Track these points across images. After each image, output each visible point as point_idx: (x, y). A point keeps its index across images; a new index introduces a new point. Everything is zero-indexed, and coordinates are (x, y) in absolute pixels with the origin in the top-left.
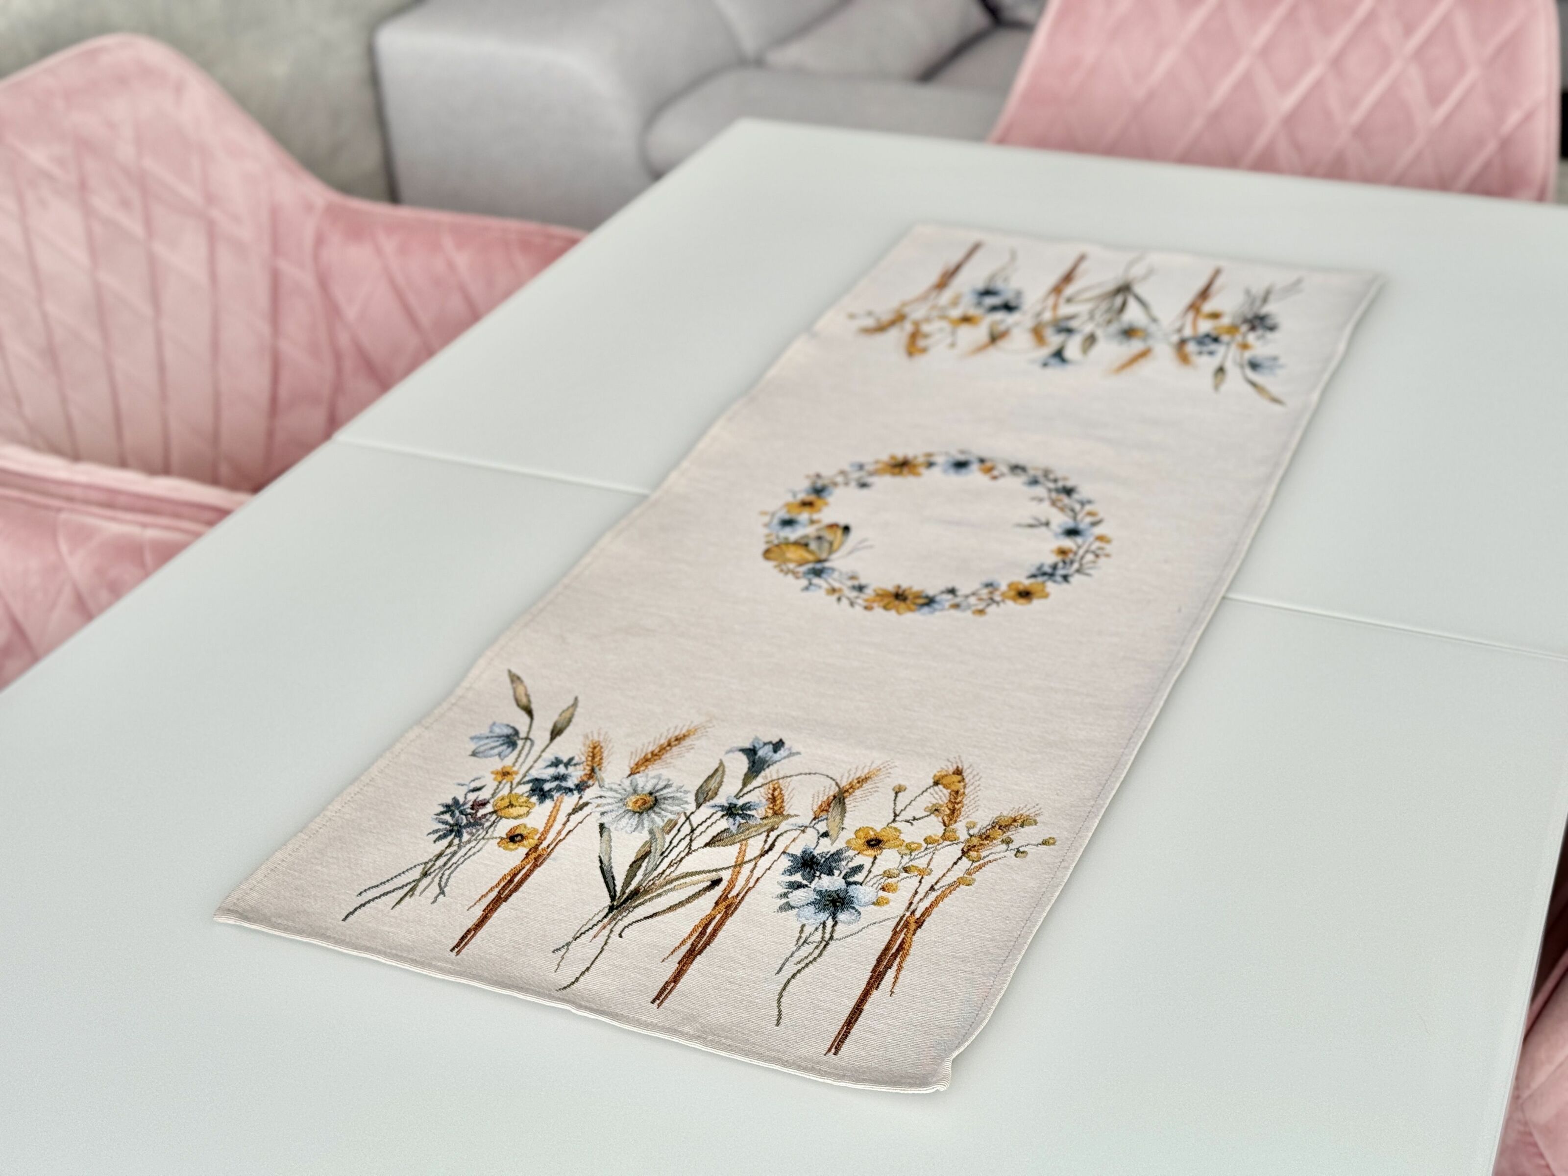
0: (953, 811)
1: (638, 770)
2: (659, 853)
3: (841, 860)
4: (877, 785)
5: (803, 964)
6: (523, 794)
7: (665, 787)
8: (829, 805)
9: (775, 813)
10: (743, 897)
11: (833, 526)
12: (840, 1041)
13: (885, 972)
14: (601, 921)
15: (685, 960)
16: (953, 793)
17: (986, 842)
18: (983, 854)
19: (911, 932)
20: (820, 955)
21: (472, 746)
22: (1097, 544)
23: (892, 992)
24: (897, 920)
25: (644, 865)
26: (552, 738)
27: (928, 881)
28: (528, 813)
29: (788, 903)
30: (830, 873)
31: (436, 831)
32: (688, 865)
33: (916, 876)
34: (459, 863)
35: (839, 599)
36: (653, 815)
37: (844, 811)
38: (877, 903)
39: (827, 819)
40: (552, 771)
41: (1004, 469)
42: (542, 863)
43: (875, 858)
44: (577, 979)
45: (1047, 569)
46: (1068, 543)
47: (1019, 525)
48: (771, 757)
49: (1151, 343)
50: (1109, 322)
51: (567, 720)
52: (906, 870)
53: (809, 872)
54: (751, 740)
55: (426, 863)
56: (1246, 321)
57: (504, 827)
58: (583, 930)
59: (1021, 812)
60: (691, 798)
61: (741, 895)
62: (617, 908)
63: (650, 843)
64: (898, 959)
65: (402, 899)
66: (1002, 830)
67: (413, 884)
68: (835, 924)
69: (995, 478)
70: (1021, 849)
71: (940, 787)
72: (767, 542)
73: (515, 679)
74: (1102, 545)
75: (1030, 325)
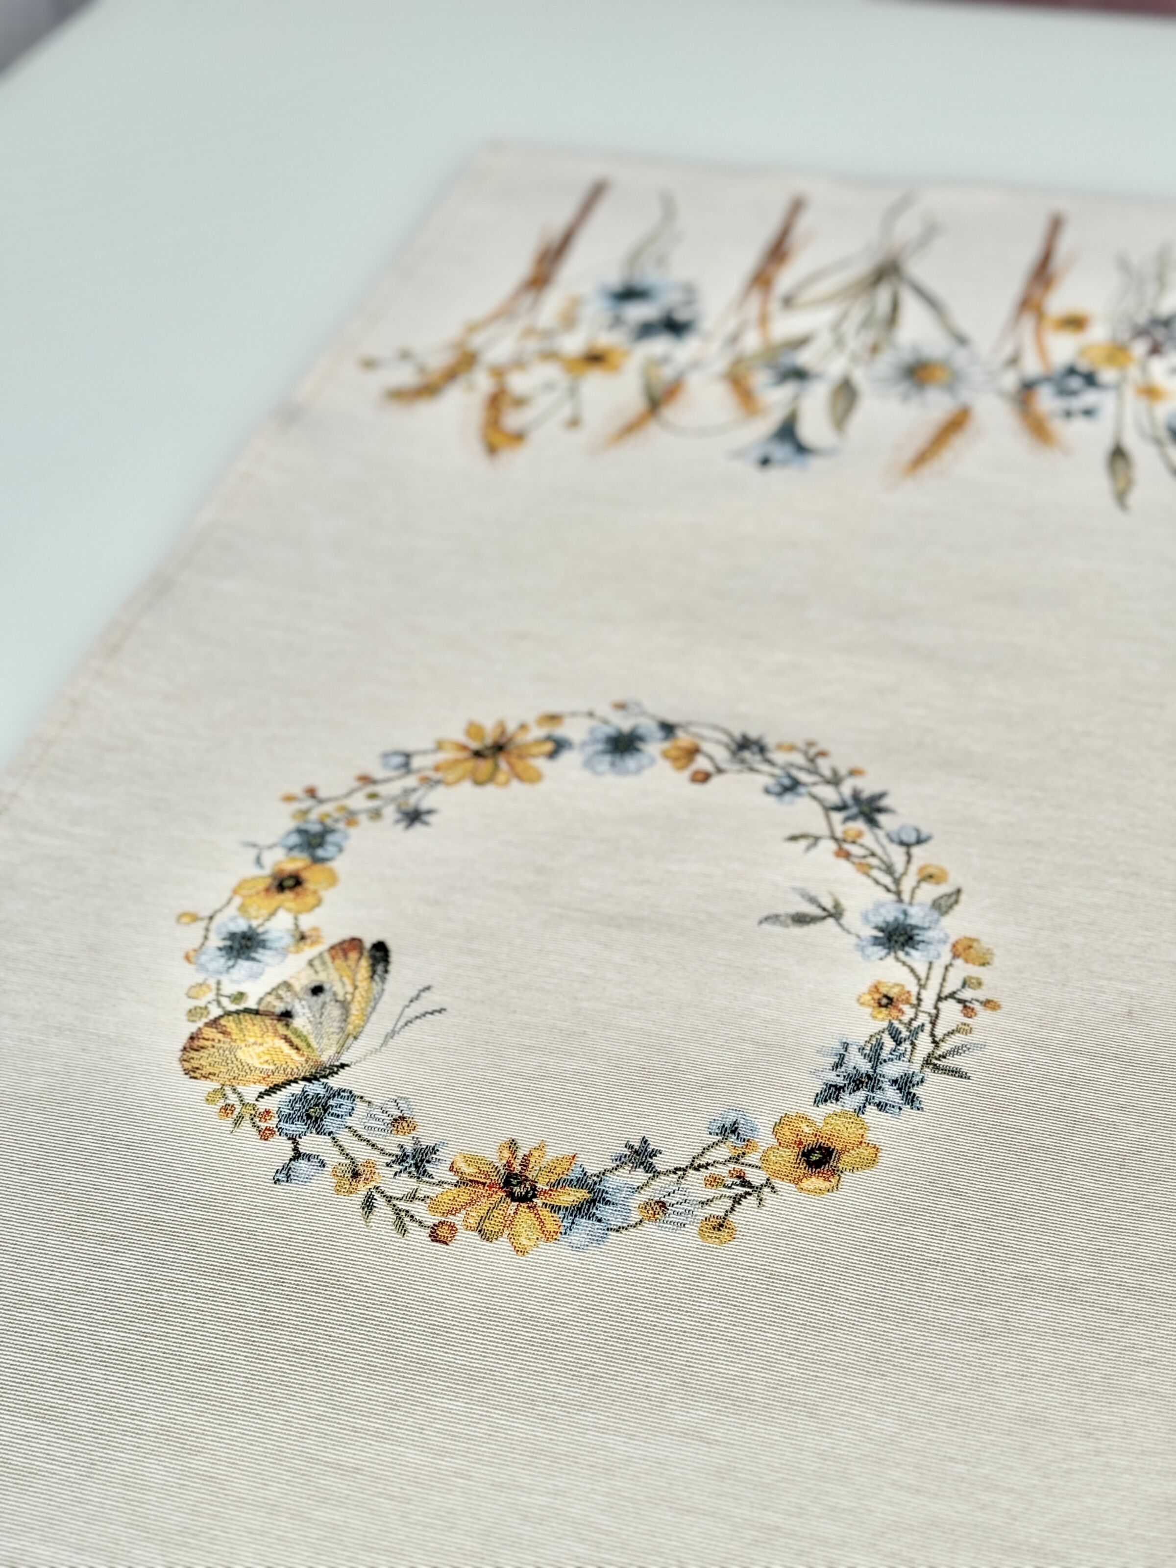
11: (347, 948)
22: (961, 970)
41: (721, 755)
45: (859, 1063)
46: (893, 971)
47: (773, 918)
49: (965, 395)
50: (875, 349)
56: (1140, 332)
69: (702, 778)
72: (193, 1014)
74: (974, 971)
75: (721, 364)
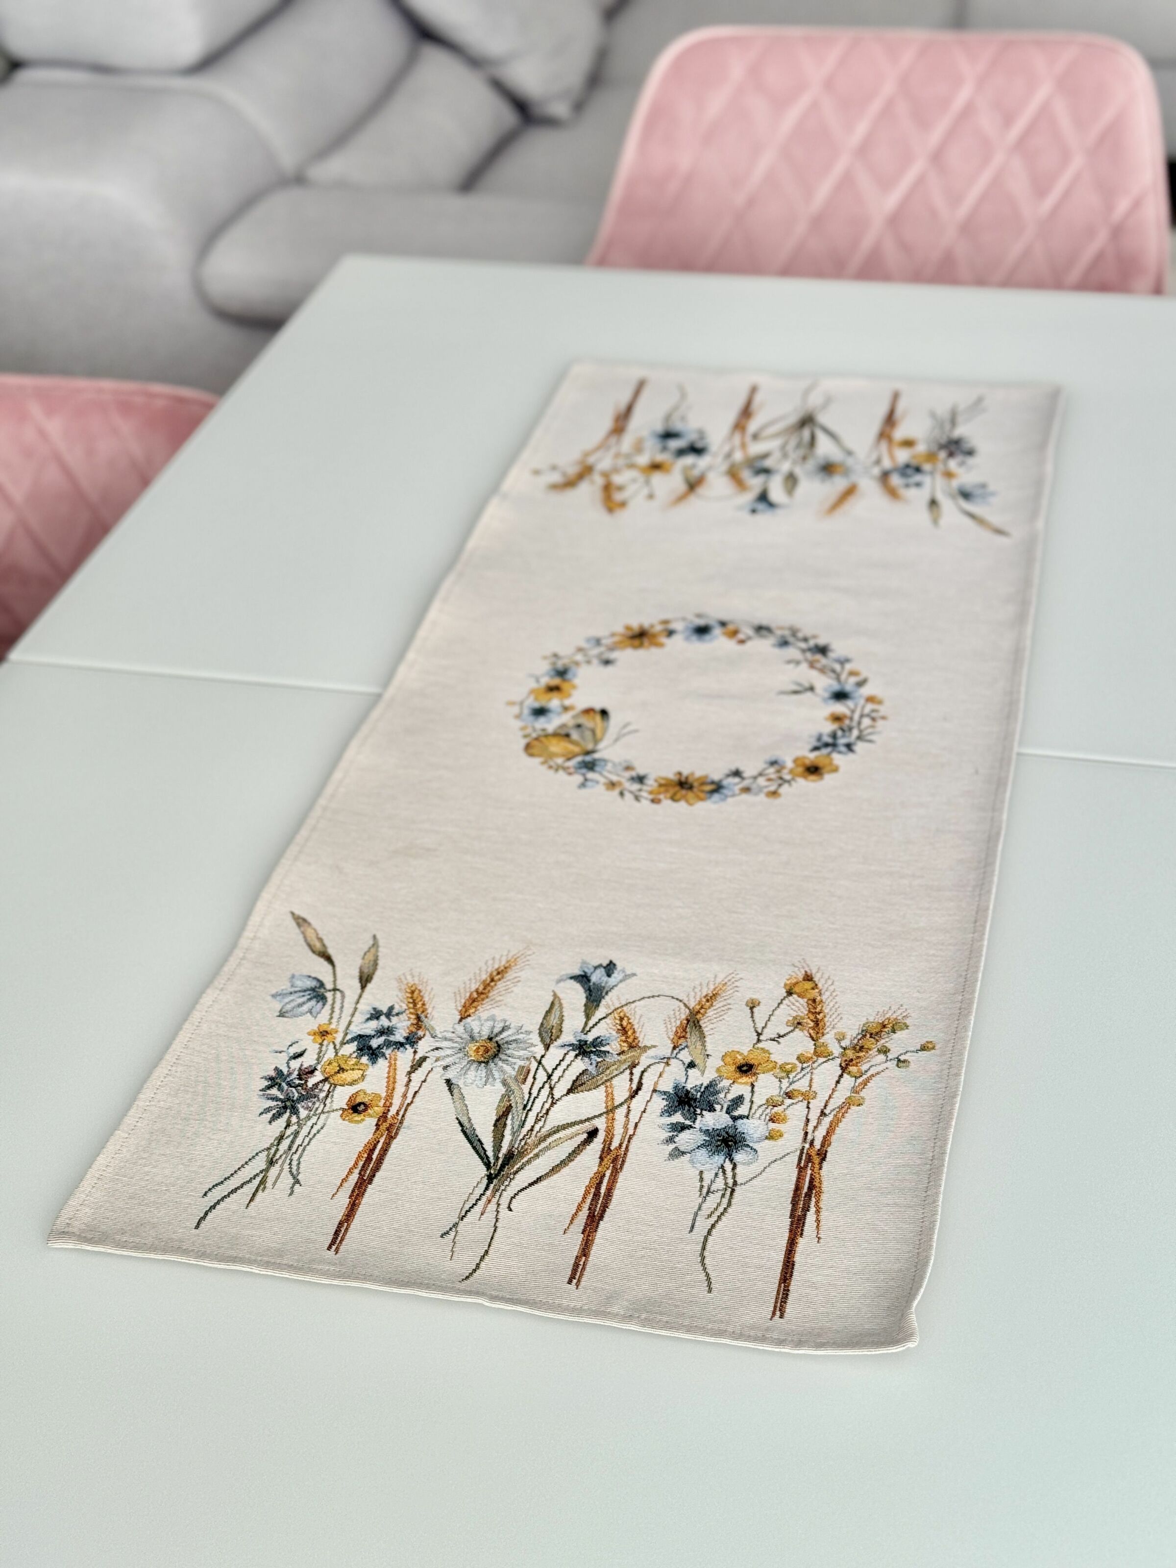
0: (817, 1023)
1: (468, 1013)
2: (521, 1107)
3: (718, 1092)
4: (729, 1001)
5: (714, 1218)
6: (351, 1054)
7: (503, 1030)
8: (685, 1030)
9: (631, 1047)
10: (627, 1147)
11: (588, 711)
12: (782, 1302)
13: (805, 1215)
14: (483, 1194)
15: (588, 1229)
16: (810, 1002)
17: (861, 1054)
18: (864, 1067)
19: (817, 1166)
20: (729, 1204)
21: (277, 1006)
22: (869, 707)
23: (819, 1238)
24: (798, 1153)
25: (509, 1122)
26: (363, 987)
27: (817, 1105)
28: (363, 1076)
29: (676, 1149)
30: (712, 1109)
31: (268, 1110)
32: (557, 1116)
33: (802, 1101)
34: (304, 1144)
35: (622, 794)
36: (500, 1063)
37: (702, 1037)
38: (770, 1137)
39: (687, 1046)
40: (374, 1025)
41: (750, 632)
42: (396, 1134)
43: (753, 1086)
44: (478, 1266)
45: (829, 740)
46: (839, 708)
47: (783, 693)
48: (606, 983)
49: (854, 478)
50: (804, 458)
51: (372, 963)
52: (789, 1095)
53: (689, 1110)
54: (579, 965)
55: (269, 1149)
56: (942, 447)
57: (341, 1097)
58: (467, 1207)
59: (887, 1016)
60: (535, 1038)
61: (624, 1146)
62: (496, 1177)
63: (507, 1096)
64: (813, 1200)
65: (254, 1195)
66: (874, 1038)
67: (261, 1175)
68: (734, 1168)
69: (742, 642)
70: (902, 1058)
71: (795, 996)
72: (525, 736)
73: (300, 921)
74: (875, 707)
75: (724, 467)
